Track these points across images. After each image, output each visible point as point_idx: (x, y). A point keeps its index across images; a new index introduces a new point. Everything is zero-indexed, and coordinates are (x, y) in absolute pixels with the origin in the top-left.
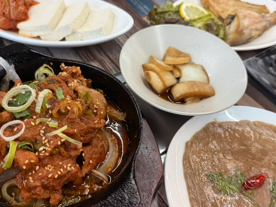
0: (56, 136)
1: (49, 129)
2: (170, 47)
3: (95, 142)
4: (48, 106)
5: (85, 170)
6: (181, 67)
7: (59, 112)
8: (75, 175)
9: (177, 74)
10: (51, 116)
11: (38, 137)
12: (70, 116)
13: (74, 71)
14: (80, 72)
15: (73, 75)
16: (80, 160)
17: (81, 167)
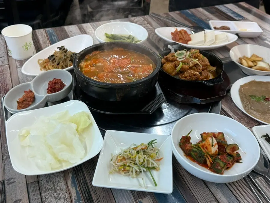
0: (195, 62)
1: (192, 60)
2: (253, 54)
6: (257, 62)
7: (195, 56)
8: (199, 77)
9: (255, 64)
10: (192, 58)
16: (200, 73)
17: (201, 76)
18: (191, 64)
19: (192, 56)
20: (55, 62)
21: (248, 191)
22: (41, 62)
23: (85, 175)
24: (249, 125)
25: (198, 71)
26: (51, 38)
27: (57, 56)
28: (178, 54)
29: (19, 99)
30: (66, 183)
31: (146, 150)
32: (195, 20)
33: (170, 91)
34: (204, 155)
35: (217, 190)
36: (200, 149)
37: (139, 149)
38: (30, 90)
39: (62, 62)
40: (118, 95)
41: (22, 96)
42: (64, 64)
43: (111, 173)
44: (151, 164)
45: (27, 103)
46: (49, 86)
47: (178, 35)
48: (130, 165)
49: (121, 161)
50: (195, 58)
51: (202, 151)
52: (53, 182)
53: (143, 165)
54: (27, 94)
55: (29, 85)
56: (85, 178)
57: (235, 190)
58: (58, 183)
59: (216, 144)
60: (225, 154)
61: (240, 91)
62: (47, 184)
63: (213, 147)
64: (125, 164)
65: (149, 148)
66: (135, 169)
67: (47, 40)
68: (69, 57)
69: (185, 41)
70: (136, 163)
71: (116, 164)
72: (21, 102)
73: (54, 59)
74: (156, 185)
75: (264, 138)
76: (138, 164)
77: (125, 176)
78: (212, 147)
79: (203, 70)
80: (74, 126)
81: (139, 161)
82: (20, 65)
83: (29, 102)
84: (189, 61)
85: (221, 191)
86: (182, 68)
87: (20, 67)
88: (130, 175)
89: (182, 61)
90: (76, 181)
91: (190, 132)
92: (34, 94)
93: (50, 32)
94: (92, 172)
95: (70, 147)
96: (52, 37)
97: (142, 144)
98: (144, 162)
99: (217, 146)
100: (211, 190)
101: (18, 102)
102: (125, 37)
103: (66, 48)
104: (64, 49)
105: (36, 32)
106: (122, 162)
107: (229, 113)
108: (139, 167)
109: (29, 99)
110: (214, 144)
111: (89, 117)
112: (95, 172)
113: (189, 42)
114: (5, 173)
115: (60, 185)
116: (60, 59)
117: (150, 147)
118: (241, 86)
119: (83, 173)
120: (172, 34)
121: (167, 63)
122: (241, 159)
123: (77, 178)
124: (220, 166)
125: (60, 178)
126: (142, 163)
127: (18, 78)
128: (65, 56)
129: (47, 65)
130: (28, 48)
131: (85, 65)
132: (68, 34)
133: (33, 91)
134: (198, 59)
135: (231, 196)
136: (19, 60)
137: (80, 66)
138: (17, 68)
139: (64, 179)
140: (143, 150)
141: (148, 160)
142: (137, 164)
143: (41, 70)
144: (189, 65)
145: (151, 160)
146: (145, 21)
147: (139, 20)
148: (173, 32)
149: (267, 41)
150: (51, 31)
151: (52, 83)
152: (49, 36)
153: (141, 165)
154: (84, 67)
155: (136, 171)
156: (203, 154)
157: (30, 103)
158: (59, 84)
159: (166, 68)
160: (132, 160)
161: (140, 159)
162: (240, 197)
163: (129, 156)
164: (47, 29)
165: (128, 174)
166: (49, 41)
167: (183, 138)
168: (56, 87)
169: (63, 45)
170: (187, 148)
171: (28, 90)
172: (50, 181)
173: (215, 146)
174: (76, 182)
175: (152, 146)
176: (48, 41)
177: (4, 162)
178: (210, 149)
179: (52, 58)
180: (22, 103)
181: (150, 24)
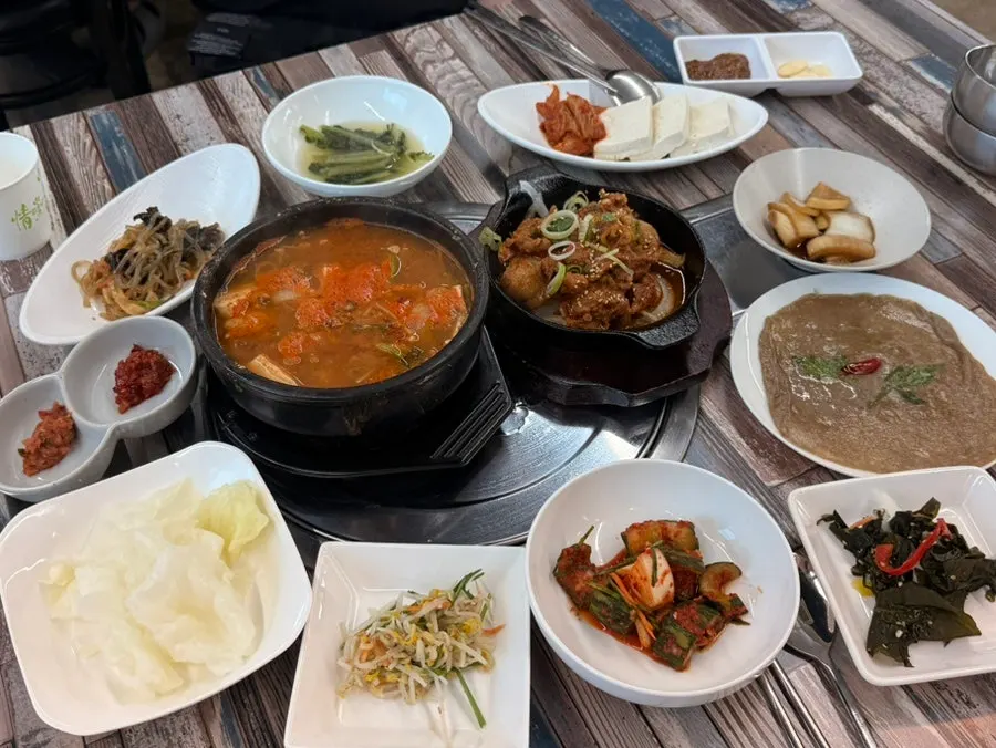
0: (607, 260)
1: (598, 253)
2: (820, 184)
3: (646, 280)
4: (595, 231)
5: (636, 307)
6: (830, 215)
7: (608, 237)
8: (624, 308)
9: (823, 224)
10: (599, 242)
11: (587, 261)
12: (620, 241)
13: (618, 199)
14: (626, 200)
15: (617, 204)
16: (629, 294)
17: (631, 302)
18: (596, 270)
19: (599, 234)
20: (132, 274)
21: (764, 716)
22: (83, 272)
23: (264, 698)
24: (785, 472)
25: (619, 289)
26: (108, 154)
27: (135, 255)
28: (552, 223)
29: (24, 442)
30: (205, 735)
31: (446, 612)
32: (625, 25)
33: (529, 366)
34: (628, 615)
35: (669, 721)
36: (615, 595)
37: (424, 612)
38: (56, 405)
39: (156, 273)
40: (351, 422)
41: (33, 429)
42: (162, 278)
43: (341, 694)
44: (463, 656)
45: (55, 450)
46: (120, 382)
47: (561, 117)
48: (400, 668)
49: (371, 656)
50: (611, 241)
51: (622, 600)
52: (168, 733)
53: (440, 664)
54: (49, 422)
55: (51, 385)
56: (263, 713)
57: (723, 717)
58: (181, 734)
59: (665, 574)
60: (695, 605)
61: (765, 341)
62: (148, 741)
63: (657, 584)
64: (382, 667)
65: (456, 604)
66: (415, 681)
67: (97, 165)
68: (180, 248)
69: (586, 140)
70: (418, 660)
71: (354, 668)
72: (33, 451)
73: (127, 265)
74: (482, 722)
75: (826, 525)
76: (424, 666)
77: (385, 699)
78: (653, 585)
79: (637, 280)
80: (214, 542)
81: (427, 656)
82: (12, 284)
83: (58, 447)
84: (588, 257)
85: (680, 723)
86: (565, 284)
87: (13, 291)
88: (400, 694)
89: (563, 261)
90: (235, 724)
91: (588, 533)
92: (71, 418)
93: (102, 125)
94: (285, 689)
95: (206, 619)
96: (110, 147)
97: (435, 595)
98: (443, 655)
99: (669, 579)
100: (651, 721)
101: (22, 452)
102: (371, 134)
103: (163, 215)
104: (160, 219)
105: (51, 124)
106: (375, 662)
107: (723, 429)
108: (425, 671)
109: (58, 440)
110: (659, 576)
111: (259, 502)
112: (295, 686)
113: (599, 146)
114: (14, 714)
115: (189, 740)
116: (148, 260)
117: (463, 599)
118: (769, 322)
119: (257, 696)
120: (540, 106)
121: (515, 260)
122: (746, 612)
123: (240, 716)
124: (678, 646)
125: (187, 718)
126: (436, 662)
127: (14, 341)
128: (163, 246)
129: (106, 286)
130: (33, 221)
131: (234, 308)
132: (167, 129)
133: (70, 408)
134: (616, 251)
135: (712, 737)
136: (7, 262)
137: (217, 311)
138: (4, 298)
139: (199, 719)
140: (440, 614)
141: (455, 648)
142: (418, 665)
143: (87, 305)
144: (589, 274)
145: (463, 646)
146: (445, 45)
147: (423, 43)
148: (543, 100)
149: (880, 104)
150: (106, 121)
151: (130, 371)
152: (99, 145)
153: (434, 666)
154: (230, 313)
155: (418, 686)
156: (625, 610)
157: (63, 450)
158: (154, 368)
159: (515, 283)
160: (404, 651)
161: (429, 649)
162: (738, 738)
163: (395, 640)
164: (90, 113)
165: (396, 692)
166: (105, 169)
167: (567, 553)
168: (143, 381)
169: (153, 206)
170: (578, 587)
171: (48, 407)
172: (157, 732)
173: (662, 581)
174: (237, 728)
175: (468, 593)
176: (100, 167)
177: (6, 675)
178: (649, 592)
179: (118, 261)
180: (38, 453)
181: (461, 59)
